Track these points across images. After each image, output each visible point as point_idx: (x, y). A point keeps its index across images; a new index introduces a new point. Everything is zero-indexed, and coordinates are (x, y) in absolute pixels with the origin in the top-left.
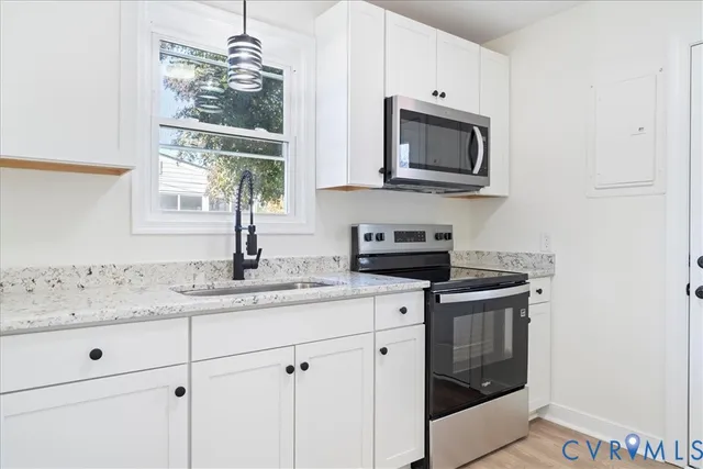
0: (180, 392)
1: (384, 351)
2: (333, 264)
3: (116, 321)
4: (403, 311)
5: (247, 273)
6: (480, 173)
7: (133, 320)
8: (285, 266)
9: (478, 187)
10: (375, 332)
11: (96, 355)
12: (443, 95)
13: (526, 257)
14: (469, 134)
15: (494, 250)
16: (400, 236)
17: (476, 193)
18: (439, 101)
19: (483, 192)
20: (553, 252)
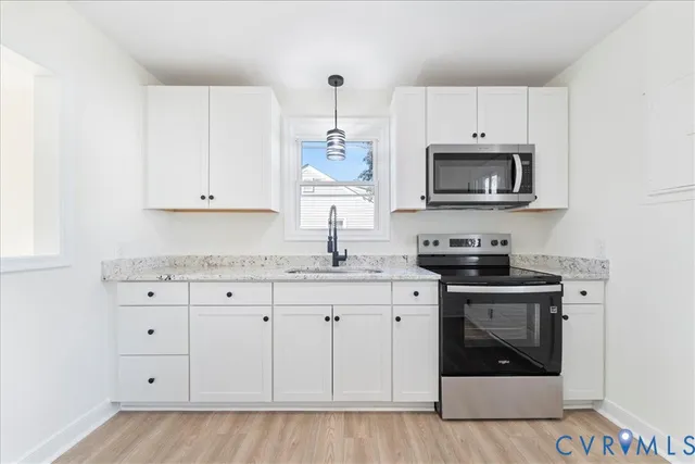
0: (266, 319)
1: (398, 319)
2: (402, 260)
3: (237, 281)
4: (416, 294)
5: (340, 262)
6: (521, 191)
7: (244, 281)
8: (368, 260)
9: (527, 203)
10: (392, 305)
11: (229, 295)
12: (483, 135)
13: (581, 262)
14: (510, 162)
15: (556, 254)
16: (454, 243)
17: (526, 208)
18: (480, 141)
19: (531, 206)
20: (607, 258)
